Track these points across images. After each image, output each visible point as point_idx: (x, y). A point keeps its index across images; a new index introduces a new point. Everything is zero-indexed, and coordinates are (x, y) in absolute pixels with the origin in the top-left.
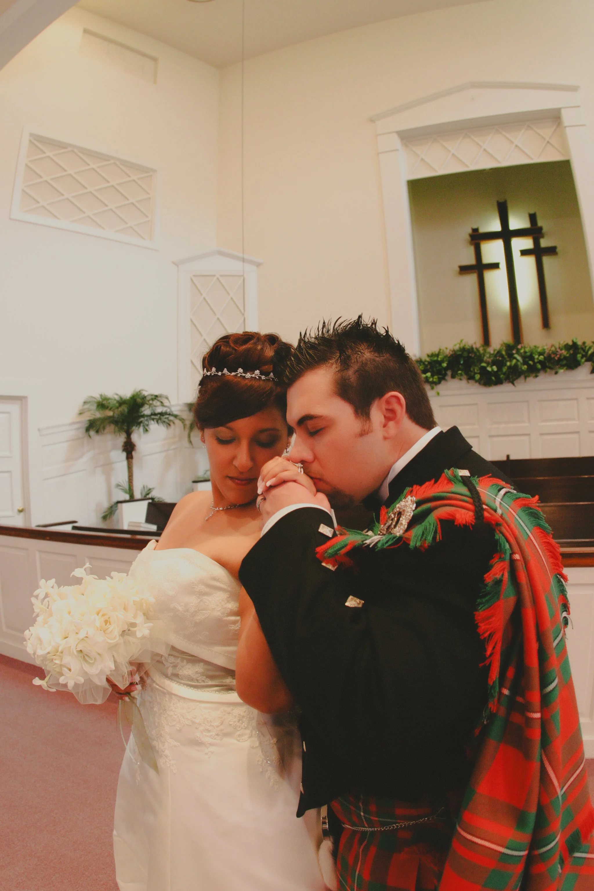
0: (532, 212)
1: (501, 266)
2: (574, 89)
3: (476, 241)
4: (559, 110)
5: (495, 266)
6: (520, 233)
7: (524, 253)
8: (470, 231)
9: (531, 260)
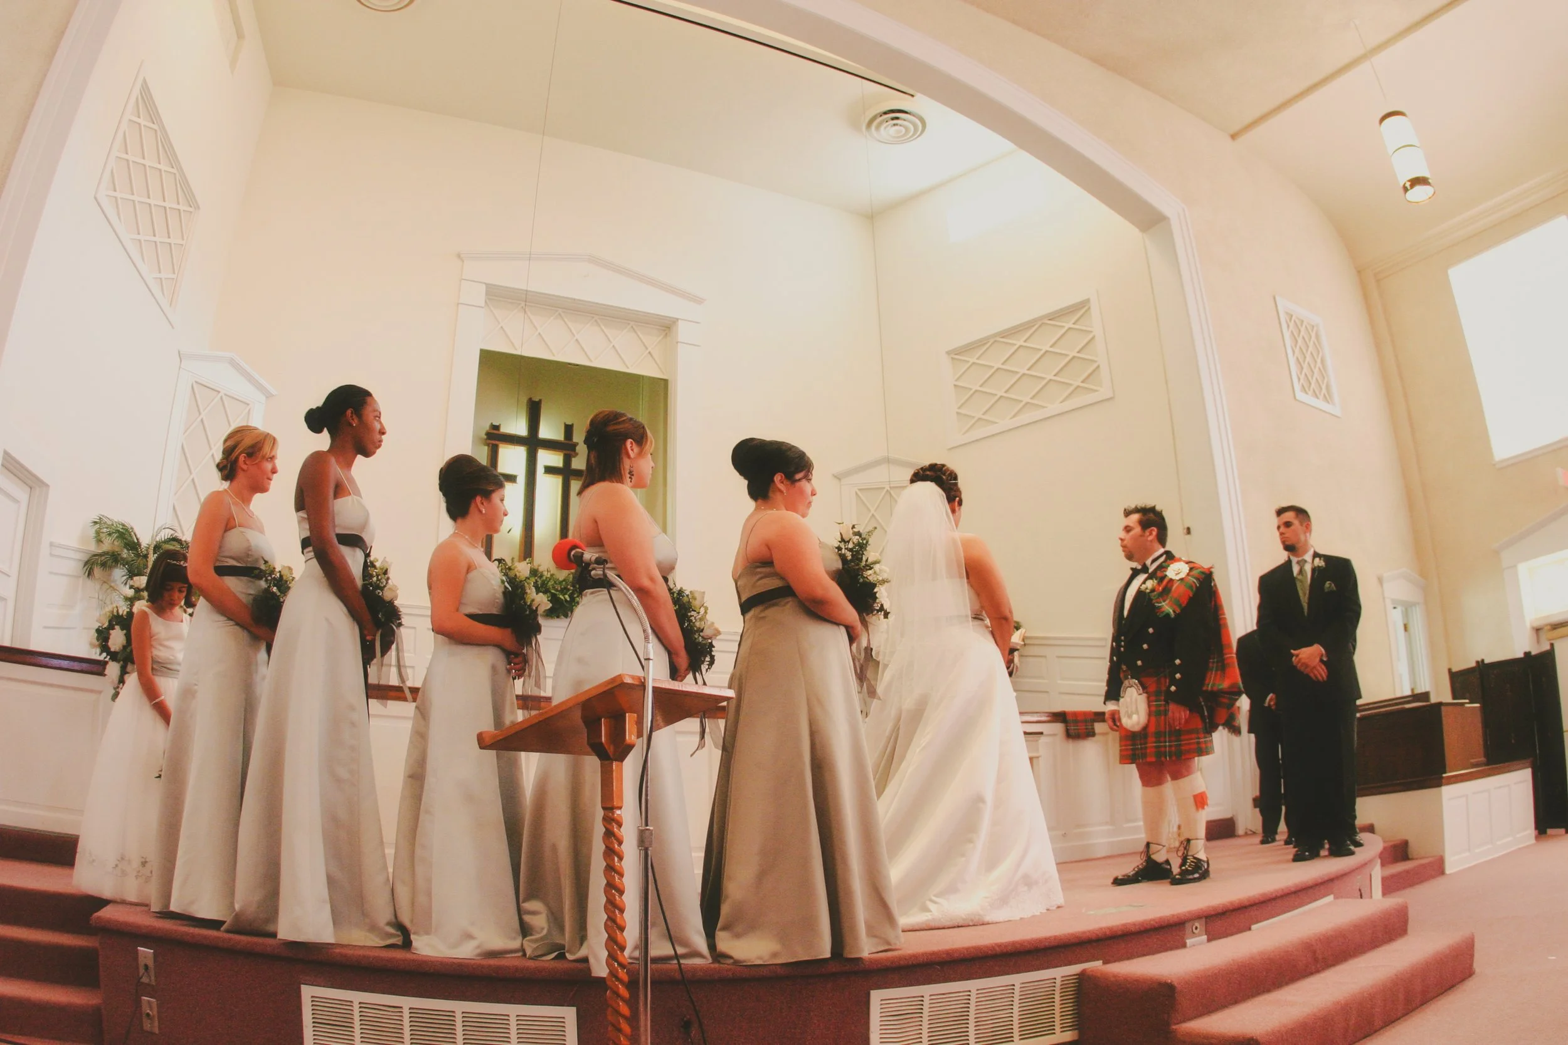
0: (569, 423)
1: (518, 479)
2: (699, 301)
3: (494, 442)
4: (675, 321)
5: (512, 478)
6: (550, 445)
7: (549, 470)
8: (487, 427)
9: (557, 481)
